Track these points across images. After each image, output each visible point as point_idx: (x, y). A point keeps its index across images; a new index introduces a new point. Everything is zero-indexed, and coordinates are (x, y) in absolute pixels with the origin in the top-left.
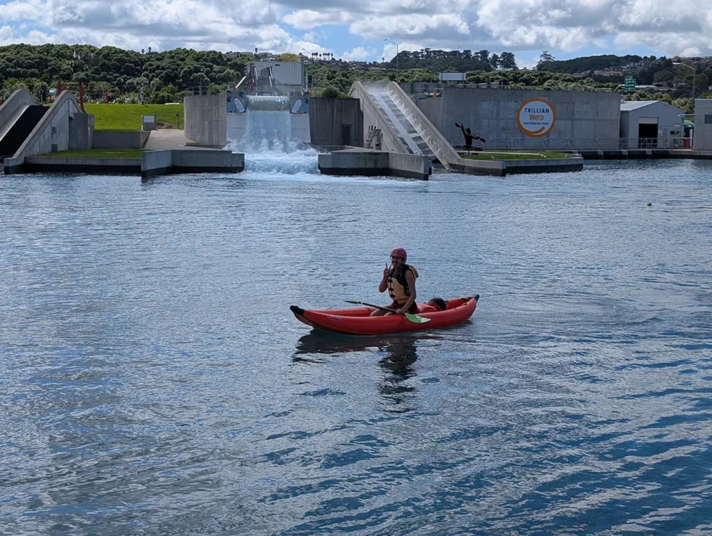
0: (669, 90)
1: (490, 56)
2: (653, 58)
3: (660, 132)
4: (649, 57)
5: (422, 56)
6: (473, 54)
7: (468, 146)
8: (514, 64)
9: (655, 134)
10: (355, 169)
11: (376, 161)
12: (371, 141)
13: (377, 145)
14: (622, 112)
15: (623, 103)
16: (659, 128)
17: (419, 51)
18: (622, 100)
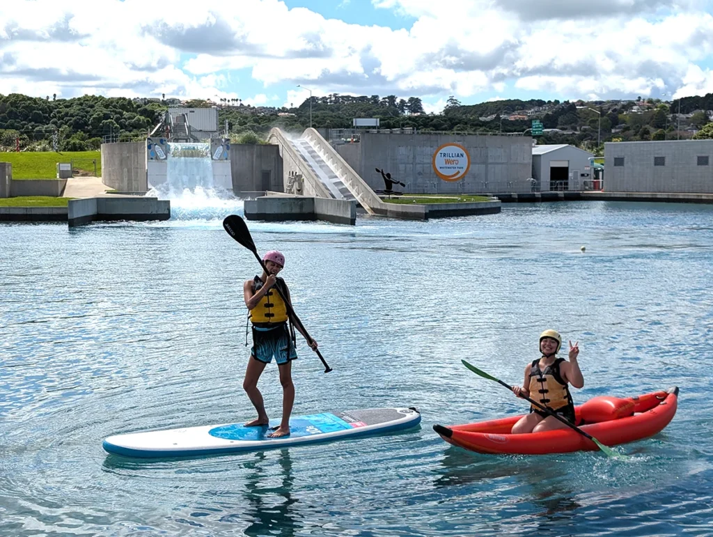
0: (574, 133)
1: (398, 101)
2: (557, 102)
3: (570, 175)
4: (553, 101)
5: (331, 102)
6: (381, 99)
7: (389, 191)
8: (421, 108)
9: (566, 177)
10: (281, 214)
11: (301, 206)
12: (292, 186)
13: (299, 190)
14: (534, 156)
15: (534, 147)
16: (570, 170)
17: (328, 97)
18: (533, 144)
